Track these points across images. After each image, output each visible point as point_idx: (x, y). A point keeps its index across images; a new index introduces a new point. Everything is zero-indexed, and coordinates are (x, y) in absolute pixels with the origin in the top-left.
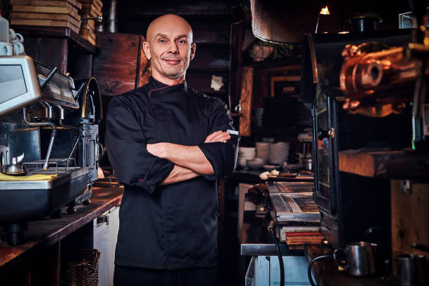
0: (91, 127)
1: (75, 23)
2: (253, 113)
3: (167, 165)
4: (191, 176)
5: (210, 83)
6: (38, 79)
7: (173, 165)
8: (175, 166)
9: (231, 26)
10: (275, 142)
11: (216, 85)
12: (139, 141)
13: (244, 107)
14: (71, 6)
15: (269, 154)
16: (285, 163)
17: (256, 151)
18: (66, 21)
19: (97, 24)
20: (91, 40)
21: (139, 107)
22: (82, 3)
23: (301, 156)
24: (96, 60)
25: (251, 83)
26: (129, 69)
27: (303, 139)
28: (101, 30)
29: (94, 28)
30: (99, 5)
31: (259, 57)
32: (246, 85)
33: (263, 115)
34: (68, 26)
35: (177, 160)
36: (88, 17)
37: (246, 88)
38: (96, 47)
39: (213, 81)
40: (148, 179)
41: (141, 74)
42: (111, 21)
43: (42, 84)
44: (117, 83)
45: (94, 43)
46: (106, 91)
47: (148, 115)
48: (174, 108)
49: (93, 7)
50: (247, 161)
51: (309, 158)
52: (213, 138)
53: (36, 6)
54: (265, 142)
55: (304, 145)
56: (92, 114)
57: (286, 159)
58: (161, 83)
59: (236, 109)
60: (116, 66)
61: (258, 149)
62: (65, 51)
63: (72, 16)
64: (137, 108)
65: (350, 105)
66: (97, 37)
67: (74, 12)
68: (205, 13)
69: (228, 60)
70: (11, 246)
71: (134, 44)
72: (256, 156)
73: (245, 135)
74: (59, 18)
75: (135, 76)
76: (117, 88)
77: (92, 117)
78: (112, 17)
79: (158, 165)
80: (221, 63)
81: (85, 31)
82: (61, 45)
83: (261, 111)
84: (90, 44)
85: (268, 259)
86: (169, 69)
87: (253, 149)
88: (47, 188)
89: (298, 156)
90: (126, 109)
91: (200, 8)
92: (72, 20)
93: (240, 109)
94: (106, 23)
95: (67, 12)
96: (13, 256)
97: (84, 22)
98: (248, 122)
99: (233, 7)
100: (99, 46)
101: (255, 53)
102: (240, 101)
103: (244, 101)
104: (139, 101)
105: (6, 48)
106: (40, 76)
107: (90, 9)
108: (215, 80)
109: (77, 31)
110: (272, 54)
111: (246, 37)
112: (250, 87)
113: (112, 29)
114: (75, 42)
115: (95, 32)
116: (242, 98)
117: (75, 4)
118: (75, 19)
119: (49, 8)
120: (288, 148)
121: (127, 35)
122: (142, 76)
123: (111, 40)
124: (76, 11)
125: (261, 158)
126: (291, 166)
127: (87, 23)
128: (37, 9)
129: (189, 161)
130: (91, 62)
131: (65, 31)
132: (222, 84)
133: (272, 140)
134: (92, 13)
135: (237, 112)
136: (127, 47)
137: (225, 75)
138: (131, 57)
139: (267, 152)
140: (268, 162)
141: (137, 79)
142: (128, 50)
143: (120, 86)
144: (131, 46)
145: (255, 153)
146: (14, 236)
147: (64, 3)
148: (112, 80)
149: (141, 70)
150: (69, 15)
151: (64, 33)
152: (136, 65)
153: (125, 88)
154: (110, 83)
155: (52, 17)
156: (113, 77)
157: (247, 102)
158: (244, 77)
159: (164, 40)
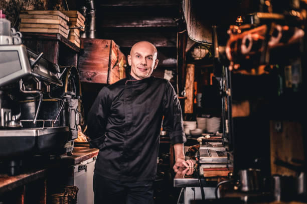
0: (72, 100)
1: (65, 30)
2: (195, 97)
5: (163, 76)
6: (30, 61)
9: (177, 35)
10: (210, 118)
11: (168, 76)
14: (61, 19)
15: (206, 125)
16: (218, 132)
17: (197, 124)
18: (58, 29)
19: (81, 33)
20: (77, 43)
22: (70, 18)
24: (81, 57)
25: (193, 76)
26: (103, 63)
28: (84, 36)
29: (79, 36)
30: (83, 19)
31: (197, 57)
32: (189, 77)
33: (201, 98)
34: (59, 32)
36: (75, 27)
37: (189, 79)
38: (80, 48)
39: (165, 74)
41: (112, 67)
42: (91, 31)
43: (32, 64)
44: (95, 74)
45: (79, 46)
46: (88, 79)
49: (78, 20)
50: (190, 131)
53: (37, 19)
54: (204, 117)
56: (74, 92)
57: (218, 130)
59: (182, 94)
60: (95, 62)
61: (198, 122)
62: (57, 49)
63: (62, 26)
65: (233, 67)
66: (81, 42)
67: (64, 23)
68: (158, 26)
69: (176, 58)
70: (10, 176)
72: (197, 127)
73: (189, 112)
74: (53, 27)
75: (107, 68)
76: (95, 77)
78: (92, 28)
80: (171, 61)
81: (72, 37)
82: (54, 46)
83: (200, 95)
84: (76, 46)
85: (193, 189)
86: (140, 73)
87: (195, 122)
88: (34, 135)
91: (155, 22)
92: (62, 29)
93: (185, 94)
94: (88, 31)
95: (58, 23)
96: (10, 182)
97: (71, 31)
98: (191, 103)
99: (177, 20)
100: (82, 48)
101: (195, 54)
102: (185, 88)
103: (188, 88)
105: (8, 40)
106: (32, 59)
107: (76, 21)
108: (167, 73)
109: (66, 36)
110: (207, 55)
111: (188, 42)
112: (192, 78)
113: (92, 36)
114: (64, 44)
115: (80, 38)
116: (187, 86)
117: (64, 17)
118: (65, 28)
119: (46, 20)
120: (219, 122)
121: (102, 40)
122: (113, 68)
123: (91, 44)
124: (66, 23)
125: (200, 128)
127: (73, 31)
130: (77, 59)
131: (57, 35)
132: (172, 76)
133: (208, 116)
134: (77, 24)
135: (183, 96)
136: (102, 49)
137: (174, 69)
138: (105, 55)
139: (205, 125)
140: (205, 131)
141: (109, 70)
142: (103, 50)
143: (97, 75)
144: (105, 48)
145: (196, 125)
146: (13, 169)
147: (56, 17)
148: (92, 71)
149: (112, 64)
150: (60, 24)
151: (56, 37)
152: (108, 61)
153: (101, 77)
154: (90, 73)
155: (48, 27)
156: (92, 69)
157: (190, 89)
158: (188, 71)
159: (139, 56)
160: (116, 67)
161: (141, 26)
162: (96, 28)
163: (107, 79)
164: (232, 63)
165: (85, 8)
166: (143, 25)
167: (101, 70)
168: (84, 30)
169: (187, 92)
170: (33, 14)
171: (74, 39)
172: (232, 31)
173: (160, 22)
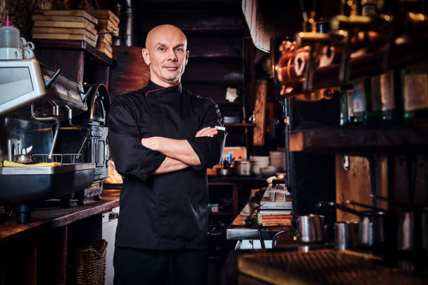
0: (101, 128)
1: (92, 36)
2: (267, 123)
3: (159, 156)
4: (182, 166)
5: (225, 95)
6: (43, 79)
7: (165, 156)
8: (166, 158)
9: (243, 40)
11: (231, 96)
12: (134, 135)
13: (258, 118)
14: (87, 21)
15: (282, 162)
17: (270, 160)
18: (83, 35)
19: (114, 38)
20: (108, 52)
21: (136, 105)
22: (98, 18)
24: (113, 71)
25: (265, 95)
26: (143, 79)
28: (118, 43)
29: (111, 43)
30: (116, 21)
32: (260, 97)
34: (84, 39)
35: (167, 152)
36: (105, 31)
37: (260, 100)
38: (113, 59)
39: (228, 93)
40: (141, 169)
42: (127, 36)
43: (47, 83)
45: (110, 56)
47: (145, 114)
48: (167, 107)
49: (109, 23)
50: (261, 169)
52: (202, 133)
53: (55, 21)
54: (280, 151)
56: (103, 118)
58: (157, 85)
59: (250, 119)
60: (132, 77)
61: (272, 157)
62: (82, 62)
63: (87, 30)
64: (135, 107)
65: (285, 91)
66: (113, 50)
67: (91, 27)
68: (218, 29)
69: (242, 73)
70: (19, 223)
72: (270, 164)
73: (259, 144)
74: (76, 32)
77: (103, 120)
78: (129, 32)
79: (150, 157)
80: (236, 75)
81: (102, 45)
82: (77, 57)
84: (107, 56)
85: (252, 242)
86: (168, 74)
87: (267, 158)
88: (50, 173)
90: (124, 107)
91: (213, 23)
92: (88, 34)
93: (254, 119)
94: (123, 36)
95: (83, 26)
96: (19, 230)
97: (101, 36)
98: (262, 132)
100: (115, 58)
102: (254, 112)
103: (258, 112)
104: (137, 100)
105: (16, 53)
106: (46, 78)
107: (107, 24)
108: (230, 92)
109: (94, 44)
112: (263, 98)
113: (129, 43)
114: (91, 54)
115: (113, 45)
116: (256, 109)
117: (91, 19)
118: (92, 33)
119: (67, 23)
123: (126, 53)
124: (93, 26)
125: (274, 166)
127: (104, 37)
128: (57, 24)
129: (178, 153)
130: (108, 74)
131: (81, 43)
132: (237, 96)
134: (109, 28)
135: (251, 122)
137: (239, 87)
139: (280, 161)
145: (268, 162)
146: (23, 215)
147: (80, 18)
150: (85, 29)
151: (81, 46)
155: (70, 32)
157: (261, 113)
158: (258, 89)
159: (163, 48)
161: (194, 29)
162: (133, 32)
164: (284, 87)
165: (119, 5)
168: (117, 33)
169: (257, 117)
170: (51, 15)
171: (105, 47)
172: (284, 48)
173: (219, 23)
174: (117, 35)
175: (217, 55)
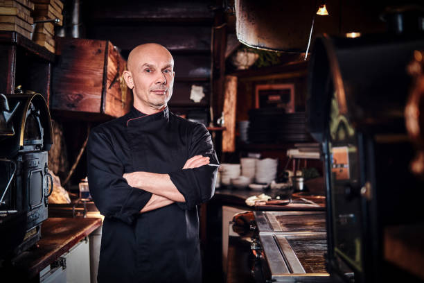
1: (26, 26)
2: (238, 126)
3: (144, 195)
5: (189, 94)
7: (151, 194)
9: (213, 30)
10: (262, 158)
11: (196, 96)
13: (228, 119)
14: (20, 7)
15: (256, 171)
16: (273, 183)
17: (241, 168)
18: (14, 24)
19: (57, 28)
20: (49, 46)
22: (35, 3)
23: (291, 174)
24: (56, 69)
25: (235, 94)
26: (94, 79)
27: (292, 156)
28: (62, 35)
29: (53, 34)
30: (59, 6)
31: (242, 65)
32: (230, 96)
33: (248, 129)
34: (16, 30)
36: (45, 19)
37: (229, 99)
38: (55, 54)
39: (193, 92)
41: (108, 85)
42: (74, 25)
44: (81, 97)
45: (52, 50)
46: (68, 105)
48: (151, 137)
49: (50, 8)
50: (231, 180)
51: (299, 177)
52: (191, 164)
54: (251, 158)
55: (294, 162)
57: (274, 178)
58: (140, 112)
59: (218, 122)
60: (80, 77)
61: (243, 166)
63: (21, 18)
66: (56, 43)
67: (25, 14)
68: (183, 17)
69: (209, 67)
71: (100, 51)
72: (241, 174)
73: (229, 150)
74: (5, 20)
75: (101, 88)
76: (80, 102)
77: (40, 142)
78: (76, 20)
80: (202, 71)
81: (41, 37)
83: (246, 124)
84: (48, 51)
87: (238, 166)
89: (287, 174)
91: (177, 10)
92: (22, 23)
93: (223, 122)
94: (68, 26)
95: (14, 14)
97: (39, 26)
98: (232, 136)
99: (214, 9)
100: (59, 53)
101: (239, 60)
102: (223, 114)
103: (228, 113)
107: (47, 10)
108: (195, 91)
109: (31, 37)
110: (257, 61)
111: (229, 42)
112: (233, 98)
113: (76, 34)
114: (25, 49)
115: (55, 37)
116: (225, 110)
117: (25, 4)
118: (26, 22)
120: (276, 165)
121: (92, 41)
122: (110, 88)
123: (73, 47)
124: (27, 12)
125: (246, 176)
126: (280, 186)
127: (43, 26)
130: (49, 72)
131: (12, 35)
132: (204, 95)
133: (258, 156)
134: (49, 15)
135: (220, 126)
136: (91, 55)
137: (207, 84)
138: (97, 66)
139: (253, 169)
140: (254, 181)
141: (103, 92)
142: (93, 58)
143: (84, 99)
144: (97, 53)
145: (239, 171)
147: (12, 3)
148: (75, 93)
149: (108, 81)
150: (17, 16)
151: (12, 38)
152: (102, 75)
153: (90, 102)
154: (72, 96)
156: (76, 89)
157: (231, 115)
158: (227, 87)
159: (150, 70)
160: (116, 84)
161: (155, 17)
163: (99, 105)
166: (158, 15)
167: (90, 90)
168: (60, 22)
169: (226, 119)
171: (44, 39)
173: (185, 10)
174: (61, 25)
175: (182, 47)
